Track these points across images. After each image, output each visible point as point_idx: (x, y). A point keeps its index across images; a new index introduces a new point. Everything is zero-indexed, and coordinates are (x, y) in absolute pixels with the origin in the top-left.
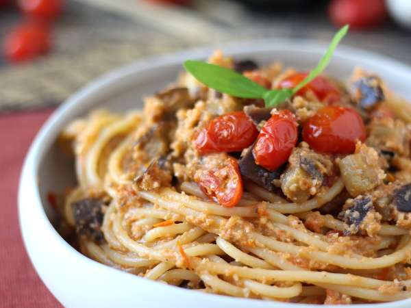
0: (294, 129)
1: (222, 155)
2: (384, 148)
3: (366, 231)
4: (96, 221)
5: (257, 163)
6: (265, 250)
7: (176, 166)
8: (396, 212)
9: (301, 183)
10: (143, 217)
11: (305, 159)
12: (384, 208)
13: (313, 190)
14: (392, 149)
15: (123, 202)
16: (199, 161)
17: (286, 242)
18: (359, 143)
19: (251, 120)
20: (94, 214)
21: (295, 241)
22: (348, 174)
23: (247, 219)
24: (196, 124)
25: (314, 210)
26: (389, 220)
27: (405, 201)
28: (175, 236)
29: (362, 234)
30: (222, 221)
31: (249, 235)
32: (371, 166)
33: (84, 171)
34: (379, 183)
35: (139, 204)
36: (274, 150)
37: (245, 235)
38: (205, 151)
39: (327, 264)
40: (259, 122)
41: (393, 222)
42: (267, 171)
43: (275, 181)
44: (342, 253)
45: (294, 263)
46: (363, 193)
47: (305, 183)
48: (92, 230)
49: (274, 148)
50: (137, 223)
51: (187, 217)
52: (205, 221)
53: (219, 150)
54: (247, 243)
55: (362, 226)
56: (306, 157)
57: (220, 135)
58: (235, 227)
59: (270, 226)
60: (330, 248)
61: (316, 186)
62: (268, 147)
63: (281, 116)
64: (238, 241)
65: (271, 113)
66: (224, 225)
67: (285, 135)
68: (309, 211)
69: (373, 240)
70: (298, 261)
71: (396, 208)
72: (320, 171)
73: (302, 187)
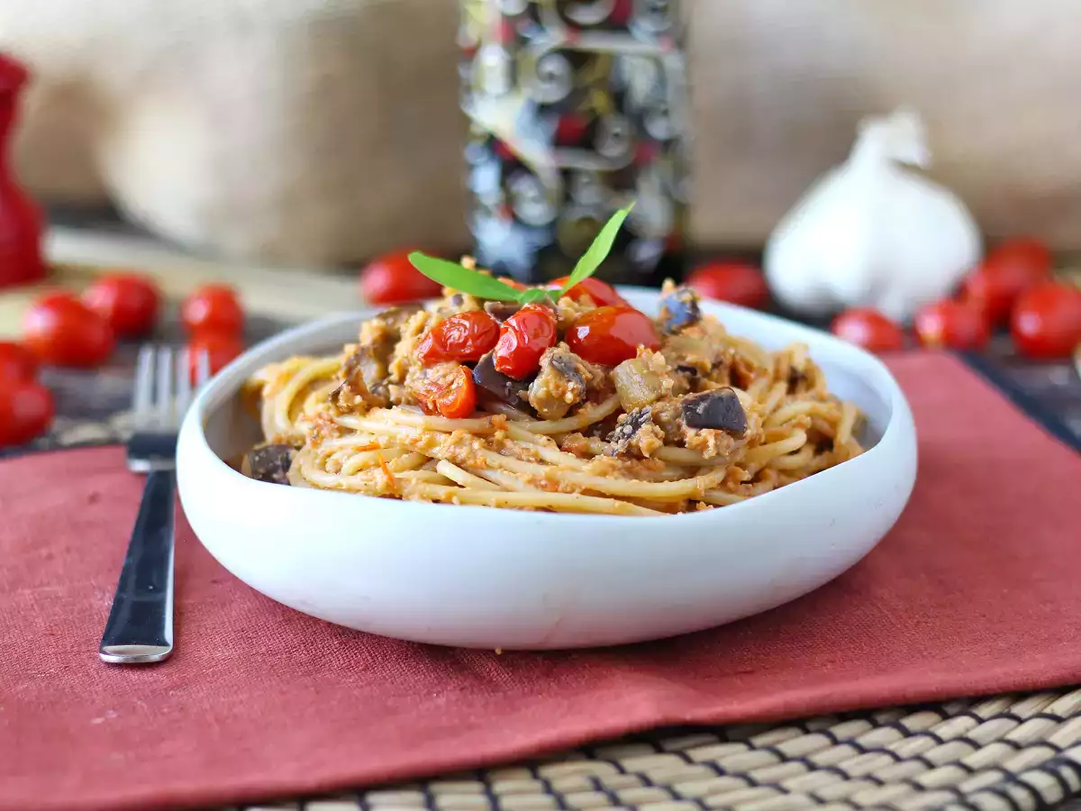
0: (549, 325)
1: (452, 365)
2: (683, 363)
3: (639, 449)
4: (280, 469)
5: (498, 369)
6: (499, 471)
7: (393, 389)
8: (684, 427)
9: (552, 386)
10: (343, 448)
11: (560, 357)
12: (669, 422)
13: (569, 396)
14: (695, 366)
16: (422, 375)
17: (529, 461)
18: (642, 347)
19: (493, 318)
21: (542, 461)
23: (477, 435)
24: (421, 330)
25: (574, 432)
26: (676, 439)
27: (698, 414)
29: (632, 454)
30: (443, 437)
31: (478, 452)
32: (654, 373)
33: (272, 418)
34: (665, 392)
35: (336, 434)
36: (518, 347)
37: (473, 453)
38: (431, 359)
41: (681, 444)
42: (511, 380)
43: (521, 392)
44: (604, 474)
45: (537, 486)
46: (640, 406)
47: (557, 387)
49: (518, 343)
50: (334, 457)
51: (399, 437)
52: (421, 440)
53: (449, 358)
54: (475, 463)
55: (634, 441)
57: (450, 337)
58: (459, 442)
59: (509, 443)
61: (573, 390)
62: (511, 345)
63: (532, 308)
64: (464, 461)
66: (445, 441)
67: (536, 330)
68: (567, 433)
69: (651, 464)
70: (542, 483)
71: (684, 422)
72: (581, 375)
73: (554, 393)
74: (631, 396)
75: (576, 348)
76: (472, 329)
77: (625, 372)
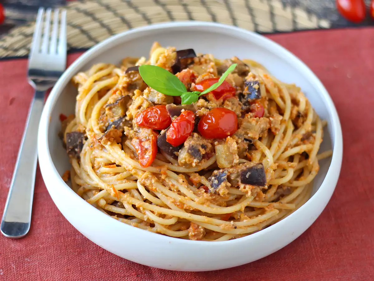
0: (191, 125)
1: (149, 131)
2: (246, 137)
4: (79, 147)
5: (168, 141)
6: (161, 194)
7: (126, 128)
8: (240, 183)
9: (187, 160)
10: (101, 157)
11: (192, 146)
12: (233, 180)
13: (194, 165)
14: (252, 138)
15: (92, 145)
16: (138, 130)
17: (174, 191)
18: (229, 136)
19: (169, 114)
20: (78, 143)
21: (179, 193)
22: (218, 155)
23: (154, 175)
24: (139, 107)
25: (196, 172)
26: (236, 186)
27: (246, 178)
28: (116, 174)
29: (217, 193)
30: (141, 173)
31: (154, 184)
32: (232, 154)
33: (79, 110)
34: (234, 165)
35: (100, 148)
37: (151, 184)
38: (141, 126)
39: (194, 208)
40: (173, 116)
41: (237, 188)
42: (172, 147)
43: (176, 152)
44: (203, 204)
45: (175, 205)
46: (223, 169)
47: (189, 161)
48: (76, 152)
49: (176, 137)
50: (98, 159)
51: (123, 165)
52: (132, 171)
53: (149, 128)
54: (152, 189)
55: (218, 190)
56: (193, 144)
57: (150, 120)
58: (147, 178)
59: (167, 180)
60: (197, 199)
61: (196, 162)
62: (173, 136)
63: (185, 116)
64: (148, 186)
65: (181, 111)
66: (142, 175)
67: (185, 129)
68: (193, 173)
70: (178, 204)
71: (240, 181)
72: (201, 153)
73: (187, 162)
74: (221, 162)
75: (203, 134)
76: (159, 119)
77: (220, 148)
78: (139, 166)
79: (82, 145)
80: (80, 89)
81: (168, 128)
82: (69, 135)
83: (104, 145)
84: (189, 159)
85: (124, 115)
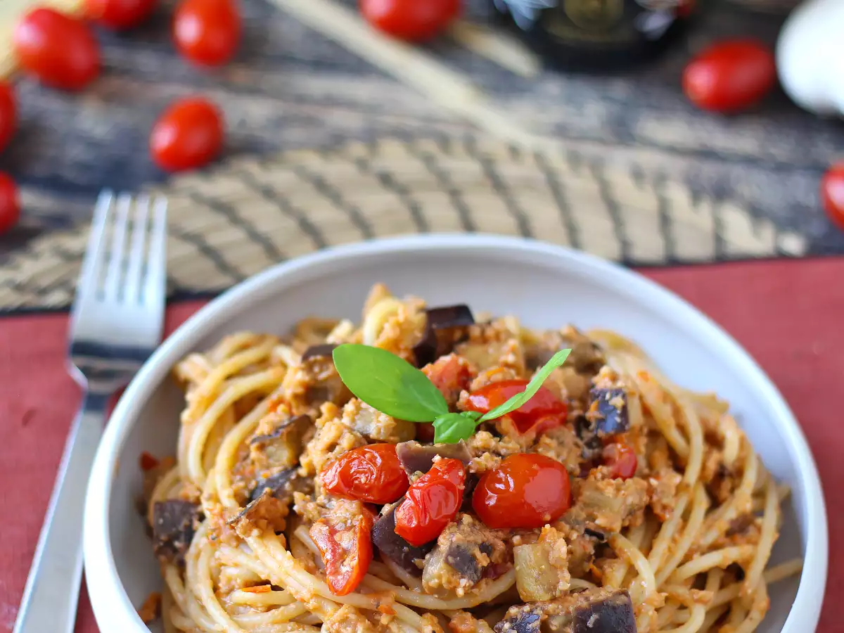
0: (455, 495)
2: (591, 526)
4: (182, 537)
5: (398, 533)
7: (298, 496)
9: (444, 581)
10: (236, 565)
11: (458, 547)
13: (460, 592)
14: (604, 529)
15: (214, 535)
16: (326, 501)
18: (547, 526)
19: (402, 466)
20: (181, 528)
22: (520, 569)
23: (363, 613)
24: (331, 447)
25: (465, 610)
27: (588, 627)
28: (270, 608)
30: (331, 608)
32: (554, 568)
33: (187, 447)
34: (558, 594)
35: (235, 544)
36: (418, 526)
38: (335, 492)
40: (412, 472)
42: (408, 546)
43: (417, 560)
46: (533, 603)
47: (449, 582)
48: (175, 550)
49: (418, 522)
50: (228, 571)
51: (289, 587)
52: (308, 602)
53: (353, 497)
56: (461, 543)
57: (357, 479)
58: (345, 621)
59: (394, 628)
61: (465, 586)
62: (410, 521)
63: (441, 473)
65: (433, 460)
66: (333, 614)
67: (440, 504)
68: (457, 611)
72: (477, 564)
73: (445, 586)
74: (526, 587)
75: (484, 517)
76: (378, 478)
77: (526, 553)
78: (327, 592)
79: (190, 534)
80: (191, 397)
81: (399, 501)
82: (161, 507)
83: (242, 536)
84: (448, 578)
85: (296, 462)
